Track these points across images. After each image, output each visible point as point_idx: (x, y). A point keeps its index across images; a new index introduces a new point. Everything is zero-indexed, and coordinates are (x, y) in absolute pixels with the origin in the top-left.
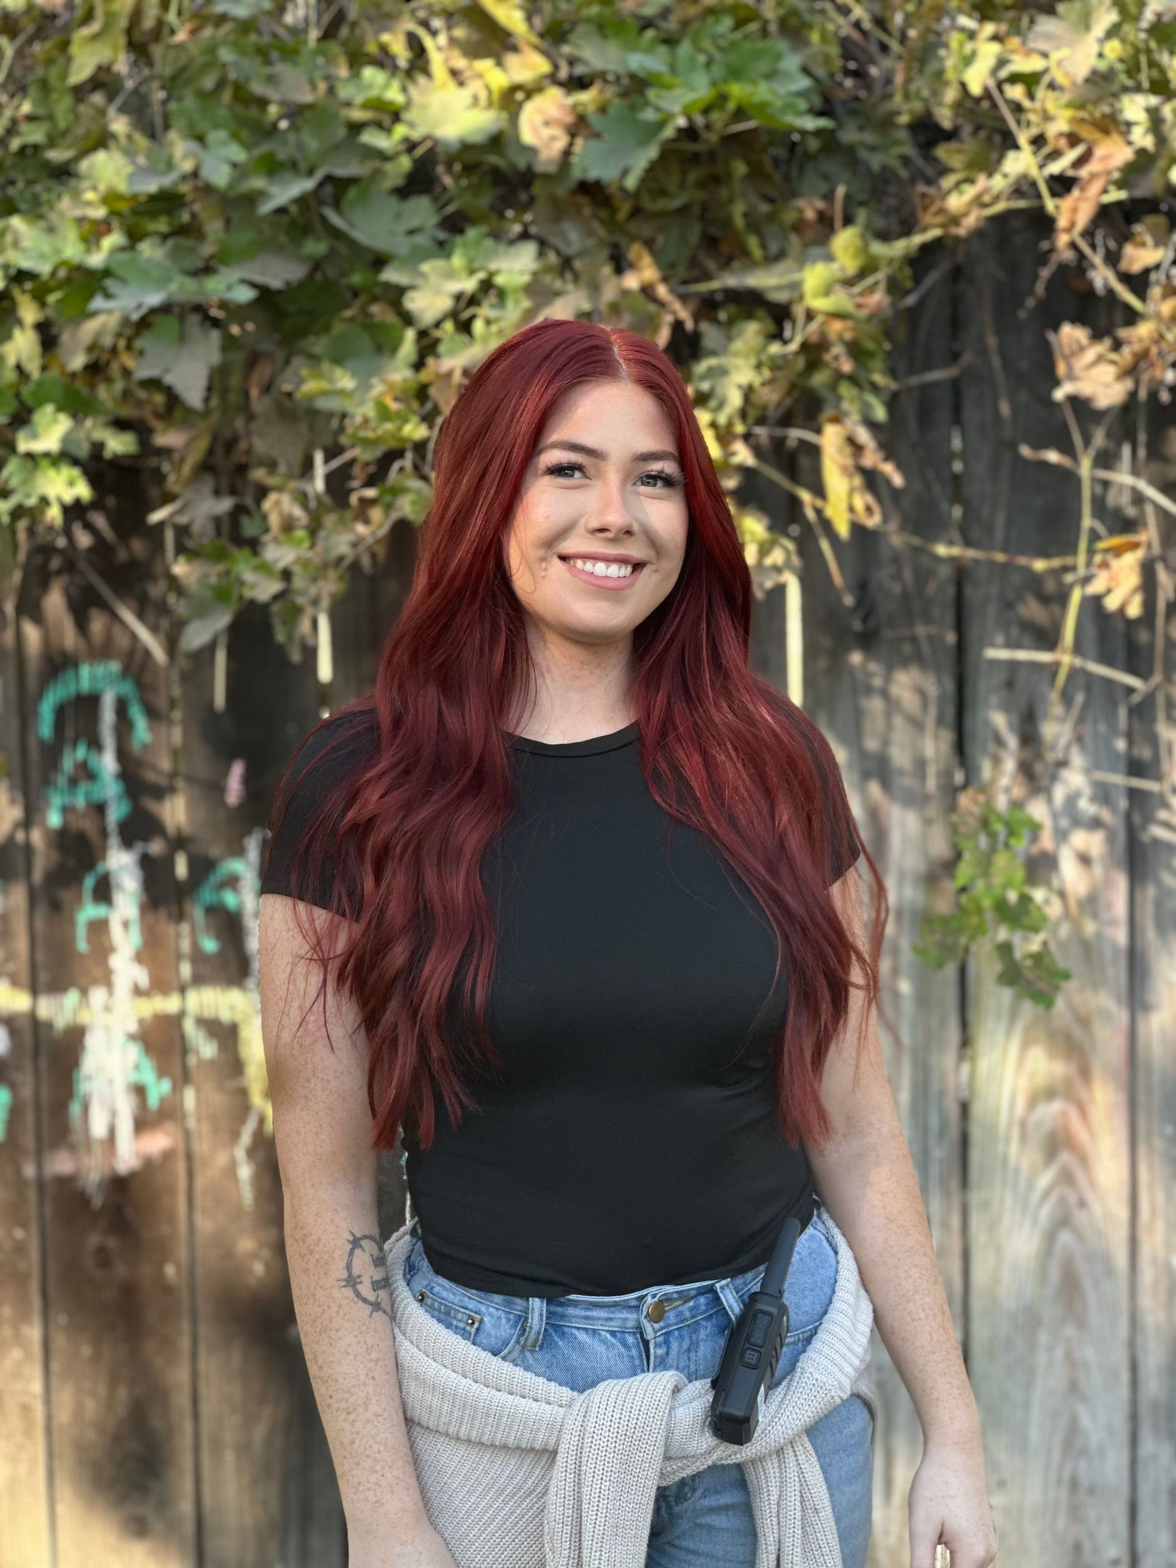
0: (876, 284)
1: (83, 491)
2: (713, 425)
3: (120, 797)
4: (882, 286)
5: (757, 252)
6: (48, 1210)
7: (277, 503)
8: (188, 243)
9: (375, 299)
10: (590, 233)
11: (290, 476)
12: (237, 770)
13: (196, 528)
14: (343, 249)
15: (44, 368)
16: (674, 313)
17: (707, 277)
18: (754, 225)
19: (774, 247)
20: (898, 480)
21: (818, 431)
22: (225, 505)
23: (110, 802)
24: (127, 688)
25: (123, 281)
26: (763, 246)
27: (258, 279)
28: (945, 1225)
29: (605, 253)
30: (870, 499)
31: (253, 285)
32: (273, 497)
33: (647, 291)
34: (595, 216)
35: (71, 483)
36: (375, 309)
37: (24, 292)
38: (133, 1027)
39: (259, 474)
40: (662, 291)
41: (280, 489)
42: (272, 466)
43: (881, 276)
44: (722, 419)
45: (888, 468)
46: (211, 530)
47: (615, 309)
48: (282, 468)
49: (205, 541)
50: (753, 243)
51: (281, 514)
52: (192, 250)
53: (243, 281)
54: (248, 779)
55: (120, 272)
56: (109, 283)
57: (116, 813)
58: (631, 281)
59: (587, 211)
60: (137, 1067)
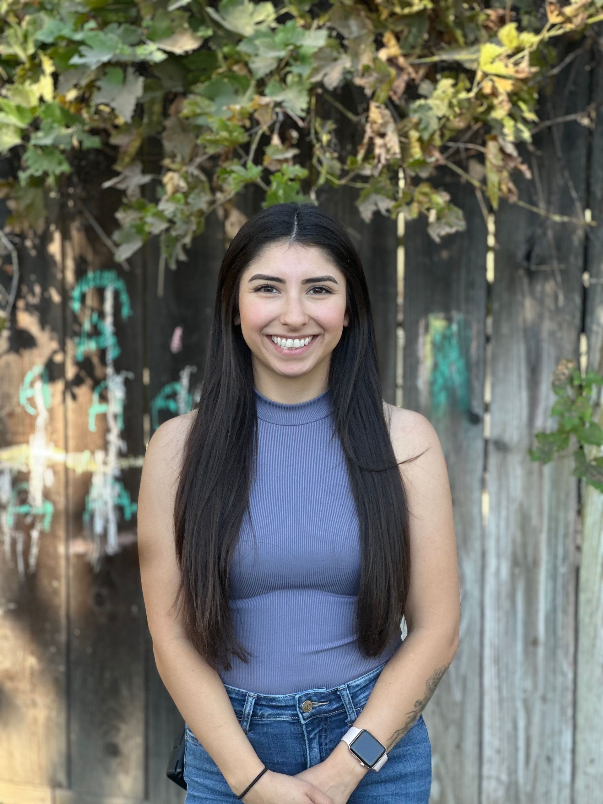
0: (523, 57)
1: (65, 168)
2: (420, 140)
3: (115, 346)
4: (527, 59)
5: (461, 40)
6: (71, 572)
7: (172, 179)
8: (133, 27)
9: (237, 62)
10: (364, 26)
11: (183, 163)
12: (178, 333)
13: (129, 192)
14: (221, 33)
15: (54, 98)
16: (409, 74)
17: (433, 54)
18: (460, 23)
19: (471, 37)
20: (528, 175)
21: (484, 144)
22: (147, 179)
23: (109, 348)
24: (120, 285)
25: (91, 47)
26: (465, 36)
27: (169, 48)
28: (565, 612)
29: (371, 38)
30: (511, 185)
31: (165, 52)
32: (170, 174)
33: (391, 61)
34: (369, 18)
35: (60, 164)
36: (236, 68)
37: (45, 55)
38: (117, 473)
39: (167, 162)
40: (401, 61)
41: (174, 171)
42: (173, 157)
43: (526, 53)
44: (426, 136)
45: (524, 168)
46: (138, 192)
47: (367, 70)
48: (178, 159)
49: (134, 200)
50: (458, 33)
51: (173, 184)
52: (134, 31)
53: (159, 49)
54: (184, 338)
55: (89, 42)
56: (83, 49)
57: (111, 355)
58: (383, 55)
59: (363, 14)
60: (119, 496)
